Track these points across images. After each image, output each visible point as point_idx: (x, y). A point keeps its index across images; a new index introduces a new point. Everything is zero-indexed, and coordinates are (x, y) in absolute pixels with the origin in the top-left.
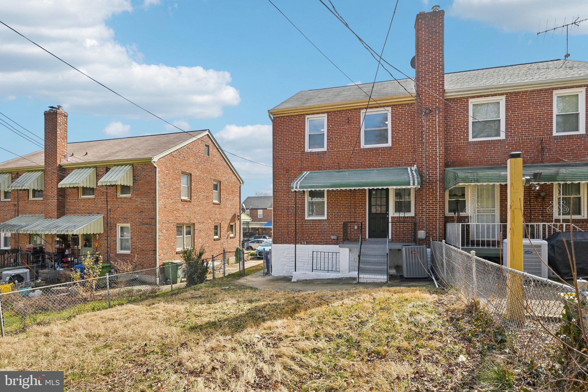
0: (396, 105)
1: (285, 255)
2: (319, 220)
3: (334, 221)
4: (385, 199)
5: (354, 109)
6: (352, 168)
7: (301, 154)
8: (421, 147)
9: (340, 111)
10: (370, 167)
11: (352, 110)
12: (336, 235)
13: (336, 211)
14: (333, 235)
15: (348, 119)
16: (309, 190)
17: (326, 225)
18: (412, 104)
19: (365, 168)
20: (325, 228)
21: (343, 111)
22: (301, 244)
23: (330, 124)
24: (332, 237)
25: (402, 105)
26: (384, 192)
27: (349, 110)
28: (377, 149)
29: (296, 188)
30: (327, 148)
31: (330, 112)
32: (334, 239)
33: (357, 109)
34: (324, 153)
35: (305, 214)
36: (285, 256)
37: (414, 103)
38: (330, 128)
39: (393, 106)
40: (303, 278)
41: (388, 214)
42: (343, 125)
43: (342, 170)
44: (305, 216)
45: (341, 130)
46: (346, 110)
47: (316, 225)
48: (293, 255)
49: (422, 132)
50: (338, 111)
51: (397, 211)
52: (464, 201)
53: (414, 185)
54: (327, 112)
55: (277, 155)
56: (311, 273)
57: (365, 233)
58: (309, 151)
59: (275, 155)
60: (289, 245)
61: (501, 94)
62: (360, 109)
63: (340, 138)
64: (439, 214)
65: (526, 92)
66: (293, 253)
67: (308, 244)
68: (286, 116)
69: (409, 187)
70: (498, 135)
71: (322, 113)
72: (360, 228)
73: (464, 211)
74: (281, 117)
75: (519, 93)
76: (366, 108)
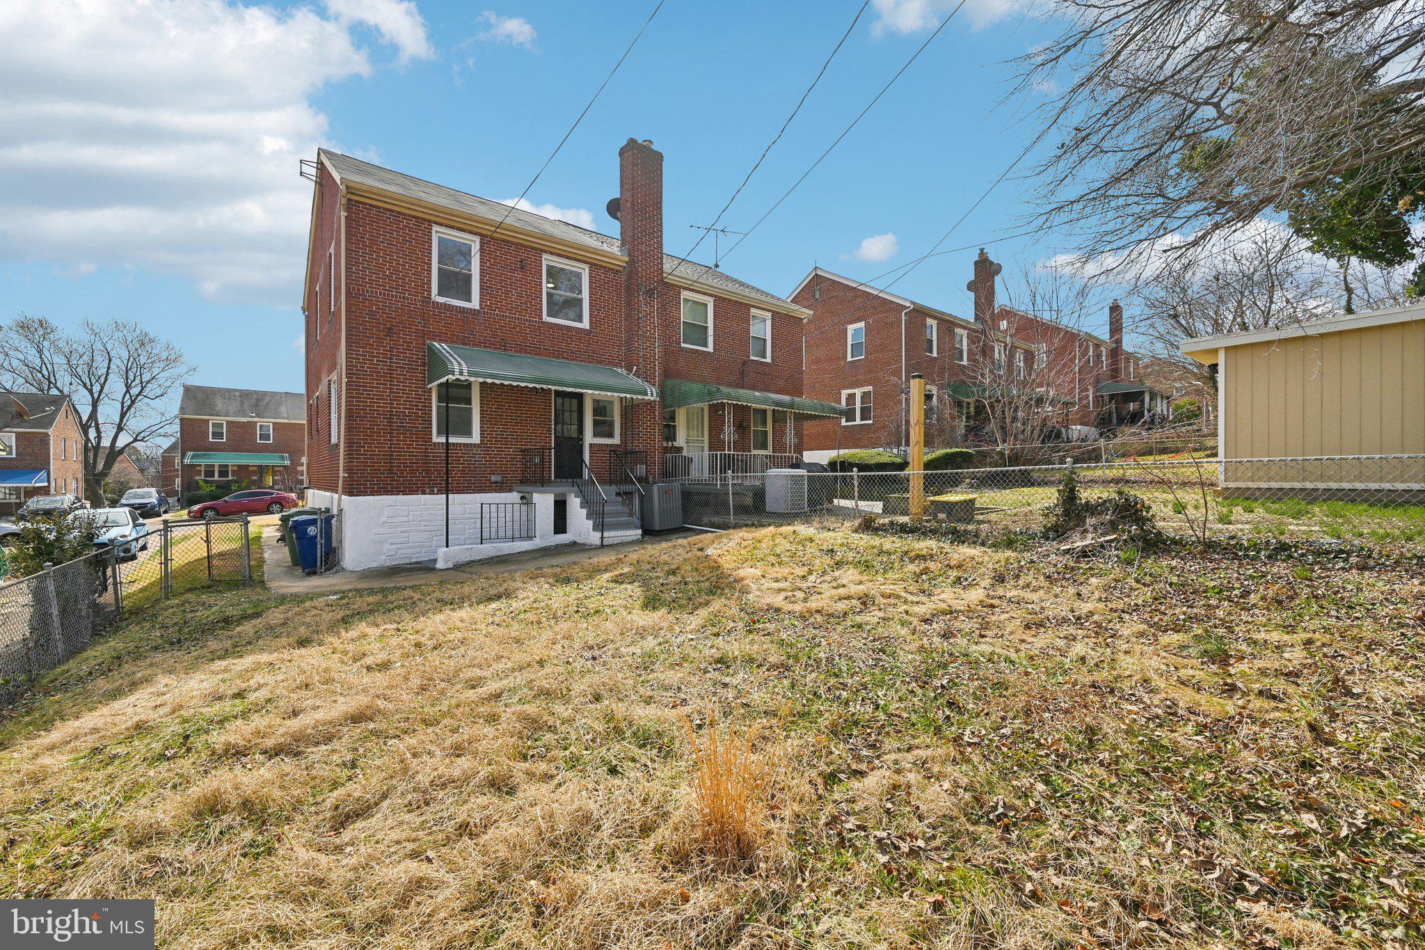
0: (595, 265)
1: (384, 519)
2: (464, 444)
3: (494, 448)
4: (575, 415)
5: (532, 248)
6: (527, 354)
7: (423, 301)
8: (637, 342)
9: (506, 241)
10: (557, 357)
11: (528, 247)
12: (498, 474)
13: (498, 428)
14: (494, 474)
15: (521, 262)
16: (481, 380)
17: (480, 454)
18: (617, 271)
19: (549, 357)
20: (477, 461)
21: (512, 243)
22: (424, 493)
23: (487, 260)
24: (493, 478)
25: (605, 267)
26: (575, 402)
27: (522, 245)
28: (569, 328)
29: (461, 373)
30: (481, 305)
31: (486, 236)
32: (496, 482)
33: (537, 249)
34: (473, 312)
35: (431, 431)
36: (384, 523)
37: (620, 272)
38: (487, 266)
39: (594, 266)
40: (465, 557)
41: (582, 439)
42: (512, 271)
43: (509, 353)
44: (431, 435)
45: (508, 277)
46: (518, 244)
47: (458, 454)
48: (406, 519)
49: (639, 319)
50: (502, 240)
51: (595, 435)
52: (674, 427)
53: (652, 395)
54: (480, 235)
55: (358, 289)
56: (479, 546)
57: (550, 471)
58: (441, 300)
59: (354, 288)
60: (394, 497)
61: (711, 295)
62: (543, 251)
63: (507, 293)
64: (658, 442)
65: (731, 300)
66: (406, 514)
67: (440, 492)
68: (384, 209)
69: (646, 398)
70: (706, 346)
71: (470, 232)
72: (542, 461)
73: (675, 440)
74: (371, 205)
75: (725, 299)
76: (551, 253)
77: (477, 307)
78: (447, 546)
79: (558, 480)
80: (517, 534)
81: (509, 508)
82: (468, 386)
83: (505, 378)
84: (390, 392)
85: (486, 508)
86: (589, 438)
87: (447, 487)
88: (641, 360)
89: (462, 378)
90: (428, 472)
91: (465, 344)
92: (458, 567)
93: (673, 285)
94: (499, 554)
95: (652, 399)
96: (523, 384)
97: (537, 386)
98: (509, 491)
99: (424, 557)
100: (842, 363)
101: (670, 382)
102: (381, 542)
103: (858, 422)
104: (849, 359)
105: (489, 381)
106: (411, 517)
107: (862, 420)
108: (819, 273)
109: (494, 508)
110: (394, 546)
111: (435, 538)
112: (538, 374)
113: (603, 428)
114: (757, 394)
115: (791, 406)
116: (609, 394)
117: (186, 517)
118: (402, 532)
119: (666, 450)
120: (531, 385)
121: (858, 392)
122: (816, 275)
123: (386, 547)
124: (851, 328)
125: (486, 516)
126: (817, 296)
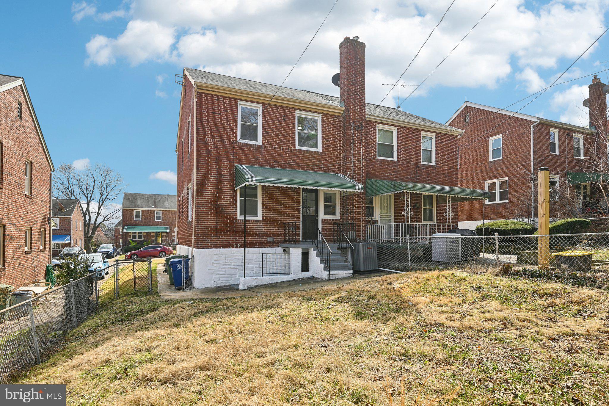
0: (326, 114)
1: (213, 261)
2: (253, 220)
3: (270, 222)
4: (313, 202)
5: (290, 108)
6: (287, 168)
7: (233, 143)
8: (350, 157)
9: (276, 106)
10: (304, 169)
11: (287, 107)
12: (271, 237)
13: (272, 211)
14: (269, 237)
15: (284, 116)
16: (263, 184)
17: (262, 226)
18: (338, 116)
19: (299, 169)
20: (260, 229)
21: (279, 106)
22: (233, 247)
23: (266, 117)
24: (269, 239)
25: (331, 115)
26: (313, 194)
27: (285, 107)
28: (310, 152)
29: (252, 181)
30: (262, 142)
31: (266, 104)
32: (270, 242)
33: (292, 108)
34: (259, 147)
35: (237, 214)
36: (213, 263)
37: (340, 116)
38: (266, 121)
39: (324, 115)
40: (254, 284)
41: (317, 216)
42: (279, 122)
43: (277, 168)
44: (237, 215)
45: (277, 126)
46: (282, 106)
47: (250, 225)
48: (224, 261)
49: (351, 143)
50: (274, 105)
51: (325, 213)
52: (373, 208)
53: (359, 189)
54: (262, 103)
55: (202, 139)
56: (261, 277)
57: (299, 235)
58: (242, 141)
59: (200, 138)
60: (218, 249)
61: (395, 126)
62: (295, 109)
63: (276, 134)
64: (363, 217)
65: (408, 128)
66: (224, 258)
67: (241, 247)
68: (215, 95)
69: (355, 191)
70: (392, 157)
71: (257, 103)
72: (295, 229)
73: (373, 216)
74: (208, 94)
75: (405, 127)
76: (300, 110)
77: (261, 144)
78: (245, 277)
79: (304, 240)
80: (281, 272)
81: (277, 256)
82: (256, 188)
83: (275, 183)
84: (217, 193)
85: (265, 256)
86: (321, 215)
87: (245, 244)
88: (352, 168)
89: (253, 184)
90: (235, 236)
91: (254, 165)
92: (250, 289)
93: (372, 122)
94: (271, 282)
95: (359, 191)
96: (285, 186)
97: (293, 186)
98: (277, 247)
99: (232, 283)
100: (486, 163)
101: (370, 181)
102: (212, 274)
103: (498, 201)
104: (491, 159)
105: (267, 184)
106: (226, 260)
107: (500, 200)
108: (469, 105)
109: (269, 256)
110: (218, 276)
111: (238, 272)
112: (293, 179)
113: (329, 209)
114: (426, 186)
115: (450, 192)
116: (333, 189)
117: (124, 258)
118: (222, 269)
119: (367, 222)
120: (289, 186)
121: (498, 182)
122: (467, 106)
123: (214, 276)
124: (492, 140)
125: (265, 260)
126: (467, 120)
